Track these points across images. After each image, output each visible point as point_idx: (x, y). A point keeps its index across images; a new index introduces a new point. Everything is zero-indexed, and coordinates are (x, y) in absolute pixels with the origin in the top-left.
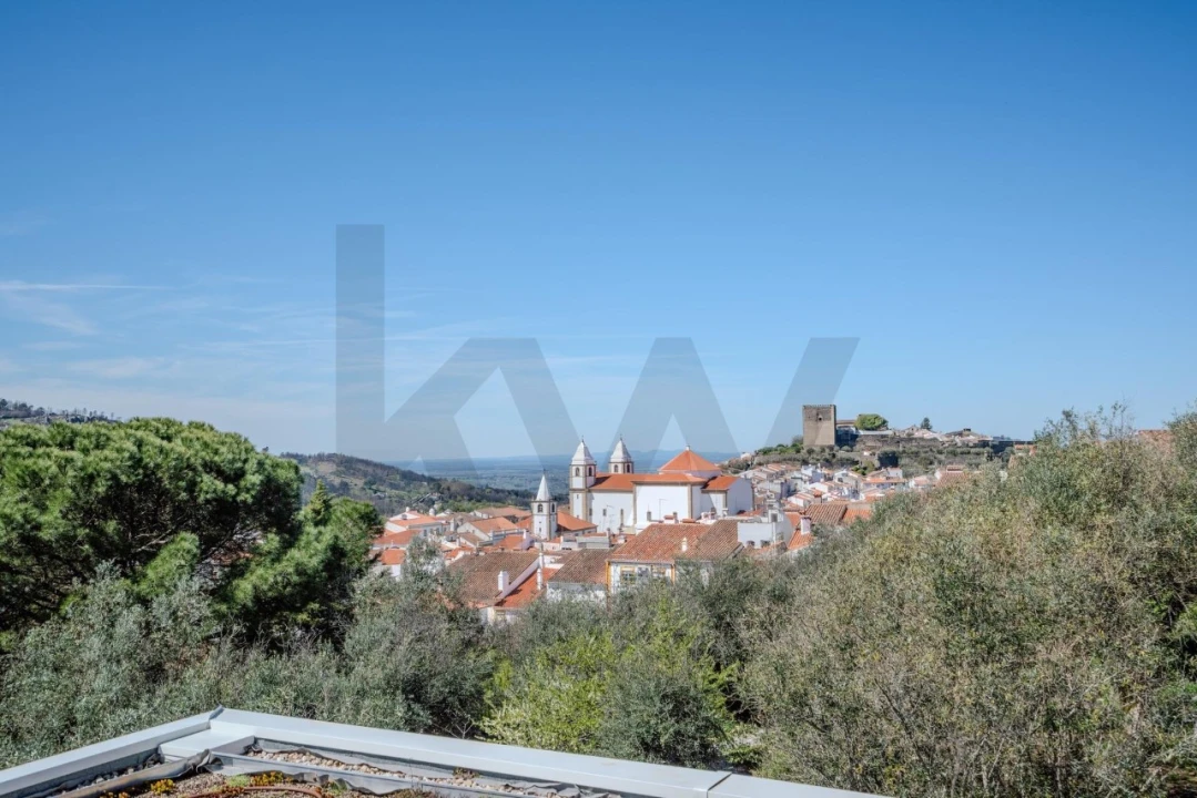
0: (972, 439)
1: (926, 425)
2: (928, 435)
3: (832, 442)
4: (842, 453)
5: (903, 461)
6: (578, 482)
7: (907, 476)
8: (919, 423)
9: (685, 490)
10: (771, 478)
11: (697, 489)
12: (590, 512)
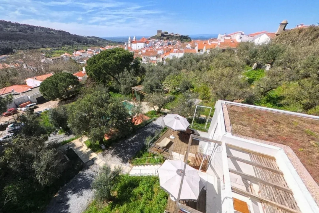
0: (178, 35)
1: (173, 33)
2: (173, 35)
3: (161, 36)
4: (162, 37)
5: (170, 39)
6: (129, 42)
7: (170, 41)
8: (172, 33)
9: (143, 43)
10: (153, 41)
11: (145, 43)
12: (131, 46)
